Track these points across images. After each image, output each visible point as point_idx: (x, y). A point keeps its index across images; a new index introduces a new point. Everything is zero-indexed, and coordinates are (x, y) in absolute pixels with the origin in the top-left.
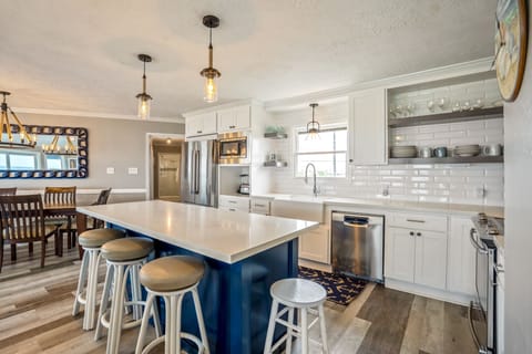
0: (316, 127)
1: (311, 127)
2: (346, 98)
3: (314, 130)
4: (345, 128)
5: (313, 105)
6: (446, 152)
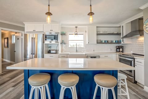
0: (77, 33)
1: (75, 33)
2: (87, 27)
3: (77, 34)
4: (83, 34)
5: (76, 27)
6: (107, 41)
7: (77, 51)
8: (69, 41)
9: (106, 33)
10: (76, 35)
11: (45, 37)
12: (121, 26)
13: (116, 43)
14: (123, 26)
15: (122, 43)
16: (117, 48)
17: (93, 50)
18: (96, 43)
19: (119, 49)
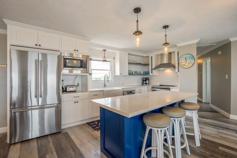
5: (104, 50)
7: (105, 86)
8: (93, 71)
9: (133, 62)
10: (105, 62)
11: (64, 63)
12: (148, 57)
13: (143, 75)
14: (152, 57)
15: (151, 74)
16: (143, 80)
17: (121, 84)
18: (128, 74)
19: (146, 81)
